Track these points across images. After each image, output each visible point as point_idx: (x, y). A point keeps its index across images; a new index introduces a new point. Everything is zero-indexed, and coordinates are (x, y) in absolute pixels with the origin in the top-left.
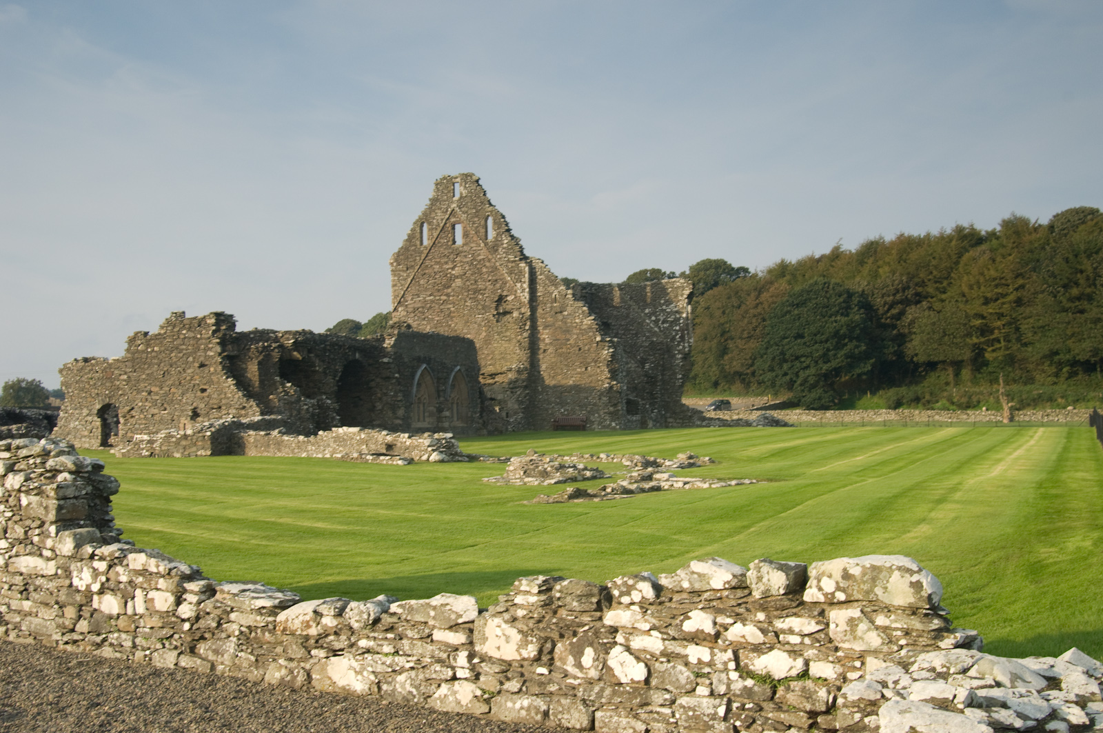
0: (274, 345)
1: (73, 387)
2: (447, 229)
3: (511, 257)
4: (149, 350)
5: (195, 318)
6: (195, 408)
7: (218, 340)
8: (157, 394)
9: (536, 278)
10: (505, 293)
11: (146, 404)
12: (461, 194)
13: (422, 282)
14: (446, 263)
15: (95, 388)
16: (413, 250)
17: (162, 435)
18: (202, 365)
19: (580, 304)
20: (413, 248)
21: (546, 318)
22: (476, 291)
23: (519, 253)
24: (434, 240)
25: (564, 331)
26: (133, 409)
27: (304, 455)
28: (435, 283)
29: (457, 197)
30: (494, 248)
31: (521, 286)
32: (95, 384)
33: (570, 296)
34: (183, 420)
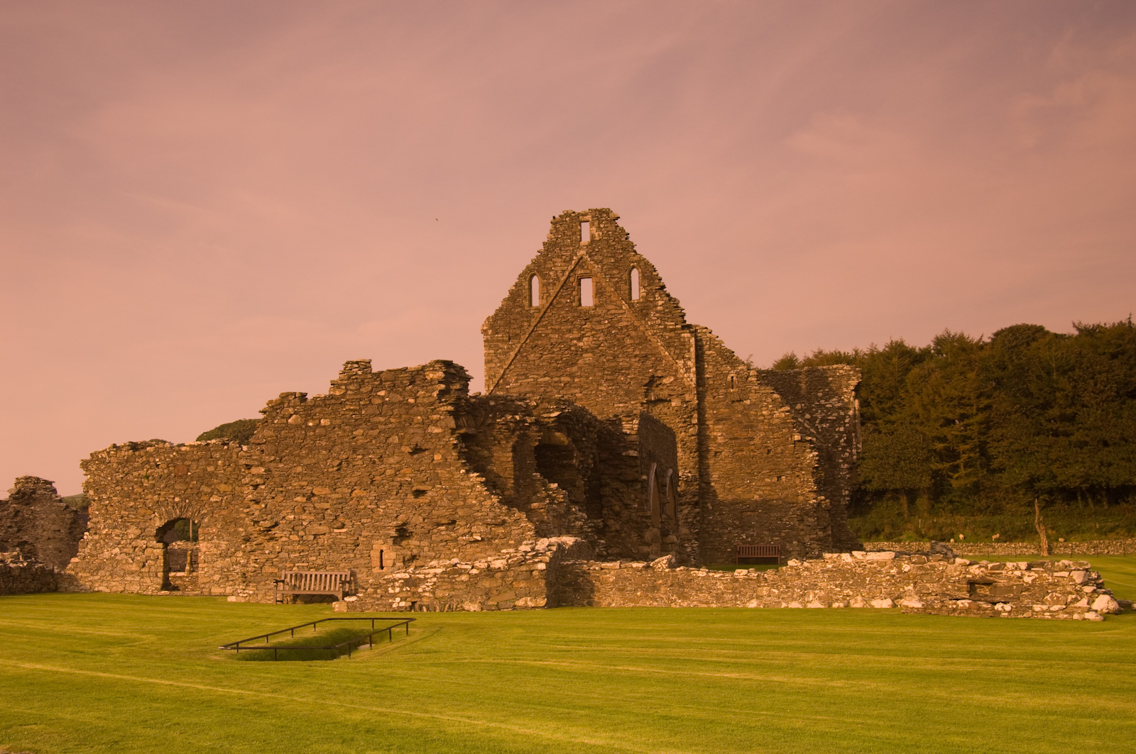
0: (529, 420)
1: (109, 490)
2: (570, 287)
3: (671, 325)
4: (311, 424)
5: (405, 370)
6: (404, 524)
7: (450, 408)
8: (324, 499)
9: (703, 353)
10: (659, 374)
11: (304, 517)
12: (592, 236)
13: (532, 357)
14: (570, 331)
15: (154, 493)
16: (518, 313)
17: (435, 568)
18: (417, 450)
19: (769, 390)
20: (519, 309)
21: (717, 409)
22: (616, 371)
23: (680, 319)
24: (550, 299)
25: (745, 427)
26: (276, 524)
27: (753, 604)
28: (553, 358)
29: (586, 239)
30: (643, 310)
31: (685, 365)
32: (154, 485)
33: (754, 379)
34: (378, 545)
